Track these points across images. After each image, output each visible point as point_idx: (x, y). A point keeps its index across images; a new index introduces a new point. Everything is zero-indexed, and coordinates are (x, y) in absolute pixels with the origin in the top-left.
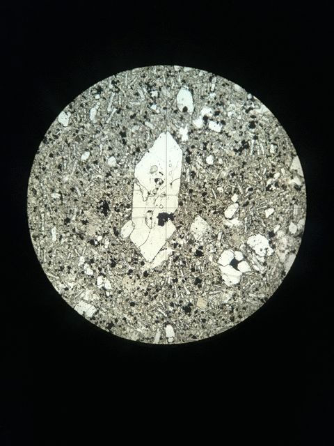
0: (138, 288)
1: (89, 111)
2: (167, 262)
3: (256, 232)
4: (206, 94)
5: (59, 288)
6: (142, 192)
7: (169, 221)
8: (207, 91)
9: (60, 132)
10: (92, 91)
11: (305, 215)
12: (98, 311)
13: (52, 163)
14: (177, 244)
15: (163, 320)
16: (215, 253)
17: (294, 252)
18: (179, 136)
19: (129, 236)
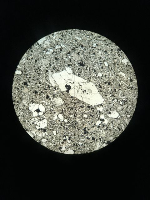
0: (42, 66)
1: (124, 73)
2: (49, 82)
3: (48, 124)
4: (113, 124)
5: (55, 33)
6: (82, 83)
7: (66, 90)
8: (114, 125)
9: (120, 58)
10: (132, 77)
11: (48, 148)
13: (108, 49)
14: (55, 89)
15: (25, 71)
16: (46, 104)
17: (34, 137)
18: (100, 107)
19: (66, 70)
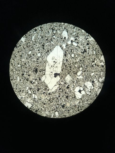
0: (47, 99)
1: (32, 37)
2: (57, 90)
3: (88, 81)
5: (19, 97)
6: (49, 66)
7: (58, 76)
8: (73, 32)
9: (22, 44)
10: (33, 30)
11: (105, 75)
12: (32, 106)
13: (19, 55)
14: (60, 84)
15: (55, 110)
16: (73, 87)
17: (100, 88)
18: (62, 47)
19: (44, 81)
